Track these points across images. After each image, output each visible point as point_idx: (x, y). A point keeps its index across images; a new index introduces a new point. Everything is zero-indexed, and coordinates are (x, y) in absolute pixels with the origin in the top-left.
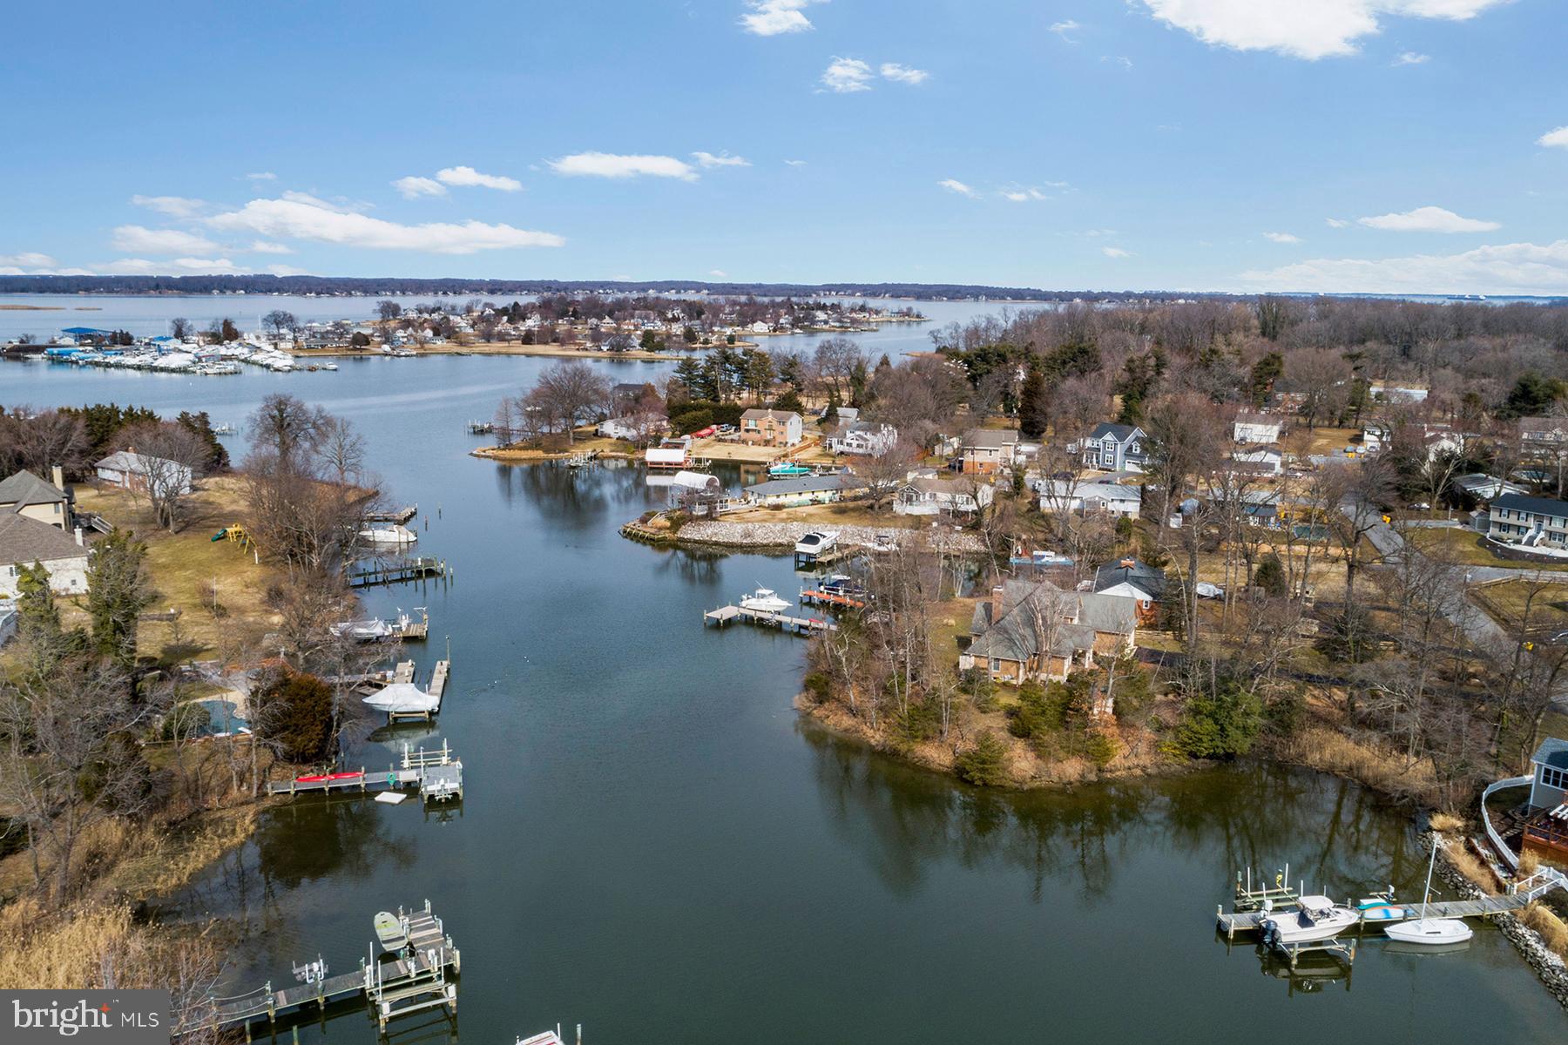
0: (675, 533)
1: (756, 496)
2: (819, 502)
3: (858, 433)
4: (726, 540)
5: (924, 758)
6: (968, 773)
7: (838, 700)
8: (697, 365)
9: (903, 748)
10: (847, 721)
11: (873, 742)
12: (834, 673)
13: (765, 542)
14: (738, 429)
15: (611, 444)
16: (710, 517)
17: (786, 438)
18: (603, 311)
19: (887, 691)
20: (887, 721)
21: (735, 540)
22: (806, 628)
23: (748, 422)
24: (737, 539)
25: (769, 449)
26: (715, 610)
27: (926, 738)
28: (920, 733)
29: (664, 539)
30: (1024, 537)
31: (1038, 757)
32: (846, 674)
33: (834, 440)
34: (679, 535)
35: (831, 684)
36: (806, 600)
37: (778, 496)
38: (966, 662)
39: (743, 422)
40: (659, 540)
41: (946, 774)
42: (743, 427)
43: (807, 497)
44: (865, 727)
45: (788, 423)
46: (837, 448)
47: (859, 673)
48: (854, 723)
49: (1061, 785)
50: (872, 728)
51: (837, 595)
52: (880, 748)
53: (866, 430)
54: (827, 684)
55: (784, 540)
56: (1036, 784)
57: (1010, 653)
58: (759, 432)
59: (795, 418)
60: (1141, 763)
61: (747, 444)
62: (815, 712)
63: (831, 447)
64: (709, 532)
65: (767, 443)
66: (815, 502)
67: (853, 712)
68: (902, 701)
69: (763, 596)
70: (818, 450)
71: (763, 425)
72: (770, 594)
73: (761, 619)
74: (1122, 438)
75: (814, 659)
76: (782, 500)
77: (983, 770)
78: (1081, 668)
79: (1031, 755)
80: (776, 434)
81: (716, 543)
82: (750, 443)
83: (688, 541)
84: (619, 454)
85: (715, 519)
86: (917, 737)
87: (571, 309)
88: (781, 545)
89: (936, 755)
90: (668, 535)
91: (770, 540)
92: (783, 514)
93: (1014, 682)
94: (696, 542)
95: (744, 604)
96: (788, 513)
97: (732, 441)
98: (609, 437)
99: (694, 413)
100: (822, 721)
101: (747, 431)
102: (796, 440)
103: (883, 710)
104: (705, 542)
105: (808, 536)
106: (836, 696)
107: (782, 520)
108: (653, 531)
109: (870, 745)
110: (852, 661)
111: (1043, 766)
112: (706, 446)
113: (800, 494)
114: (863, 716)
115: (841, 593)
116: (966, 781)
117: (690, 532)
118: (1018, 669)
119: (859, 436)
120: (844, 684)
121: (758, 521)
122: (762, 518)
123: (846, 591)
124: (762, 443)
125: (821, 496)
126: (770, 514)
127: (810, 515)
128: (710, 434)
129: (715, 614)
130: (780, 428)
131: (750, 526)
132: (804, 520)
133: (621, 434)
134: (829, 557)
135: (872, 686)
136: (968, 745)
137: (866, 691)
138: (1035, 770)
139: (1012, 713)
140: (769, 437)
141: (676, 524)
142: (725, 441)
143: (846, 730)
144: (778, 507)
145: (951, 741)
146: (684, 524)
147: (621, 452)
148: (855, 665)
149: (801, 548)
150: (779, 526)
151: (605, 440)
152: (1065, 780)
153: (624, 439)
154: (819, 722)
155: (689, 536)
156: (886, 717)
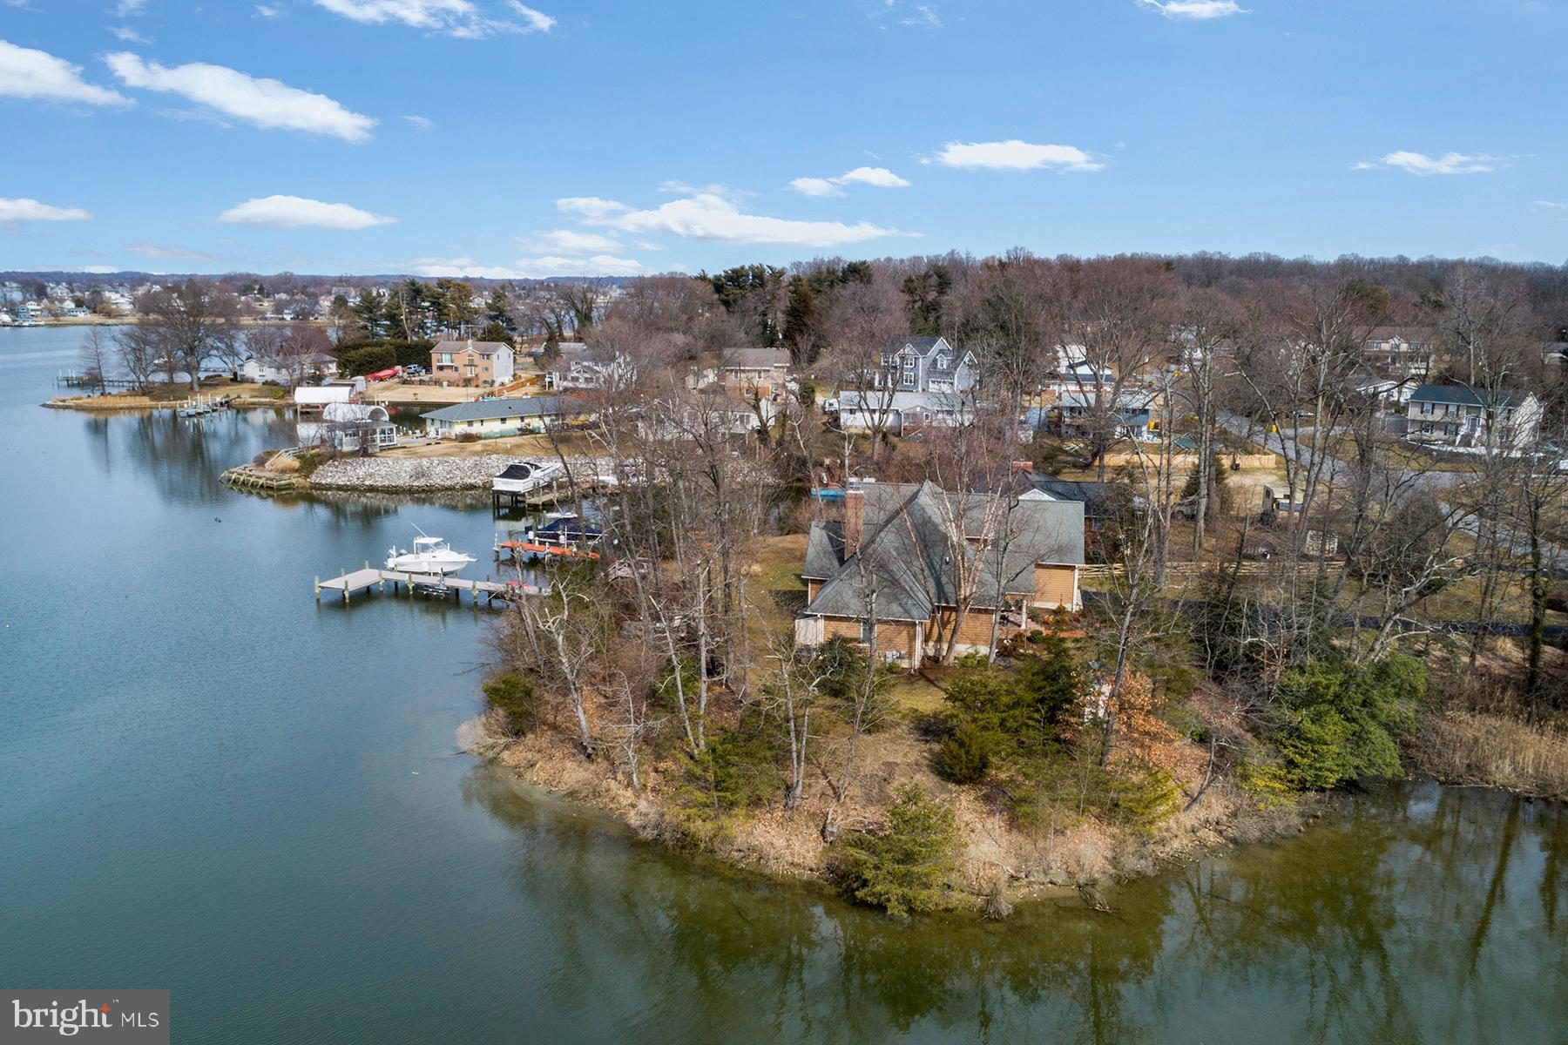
0: (307, 477)
1: (437, 424)
2: (532, 432)
3: (586, 364)
4: (387, 483)
5: (752, 849)
6: (865, 883)
7: (554, 727)
8: (379, 303)
9: (702, 828)
10: (575, 774)
11: (634, 820)
12: (545, 671)
13: (448, 483)
14: (428, 368)
15: (253, 390)
16: (364, 453)
17: (492, 375)
18: (296, 287)
19: (657, 700)
20: (662, 766)
21: (400, 483)
22: (499, 596)
23: (440, 357)
24: (404, 481)
25: (471, 390)
26: (339, 575)
27: (756, 802)
28: (743, 795)
29: (289, 487)
30: (827, 461)
31: (1013, 824)
32: (566, 668)
33: (556, 377)
34: (314, 479)
35: (536, 693)
36: (505, 555)
37: (470, 423)
38: (812, 633)
39: (435, 357)
40: (280, 488)
41: (809, 886)
42: (435, 364)
43: (513, 425)
44: (613, 784)
45: (494, 357)
46: (559, 384)
47: (595, 667)
48: (588, 775)
49: (1073, 891)
50: (630, 784)
51: (558, 545)
52: (648, 834)
53: (595, 360)
54: (528, 693)
55: (479, 481)
56: (1021, 893)
57: (895, 607)
58: (456, 369)
59: (504, 351)
60: (1213, 816)
61: (441, 385)
62: (506, 754)
63: (551, 383)
64: (361, 472)
65: (467, 382)
66: (524, 431)
67: (586, 752)
68: (694, 719)
69: (425, 548)
70: (536, 389)
71: (460, 360)
72: (437, 545)
73: (418, 587)
74: (924, 352)
75: (509, 647)
76: (476, 429)
77: (905, 879)
78: (1013, 630)
79: (997, 823)
80: (479, 370)
81: (372, 489)
82: (445, 383)
83: (328, 487)
84: (263, 400)
85: (371, 455)
86: (732, 804)
87: (257, 287)
88: (473, 487)
89: (780, 843)
90: (295, 480)
91: (458, 480)
92: (478, 446)
93: (905, 664)
94: (339, 488)
95: (391, 563)
96: (484, 445)
97: (421, 382)
98: (252, 381)
99: (369, 349)
100: (520, 776)
101: (441, 368)
102: (507, 379)
103: (654, 745)
104: (354, 489)
105: (512, 467)
106: (550, 718)
107: (476, 453)
108: (271, 475)
109: (628, 826)
110: (579, 643)
111: (1029, 847)
112: (385, 389)
113: (503, 420)
114: (607, 758)
115: (562, 539)
116: (863, 905)
117: (330, 475)
118: (912, 638)
119: (589, 367)
120: (565, 691)
121: (437, 456)
122: (444, 451)
123: (570, 537)
124: (461, 383)
125: (535, 423)
126: (456, 447)
127: (518, 446)
128: (392, 376)
129: (336, 583)
130: (485, 363)
131: (425, 462)
132: (508, 452)
133: (269, 378)
134: (545, 498)
135: (625, 695)
136: (850, 815)
137: (611, 703)
138: (1013, 861)
139: (929, 728)
140: (469, 376)
141: (309, 463)
142: (411, 383)
143: (572, 794)
144: (468, 438)
145: (813, 804)
146: (321, 463)
147: (266, 397)
148: (586, 649)
149: (501, 485)
150: (470, 462)
151: (246, 385)
152: (1082, 879)
153: (274, 383)
154: (513, 779)
155: (329, 480)
156: (659, 758)
